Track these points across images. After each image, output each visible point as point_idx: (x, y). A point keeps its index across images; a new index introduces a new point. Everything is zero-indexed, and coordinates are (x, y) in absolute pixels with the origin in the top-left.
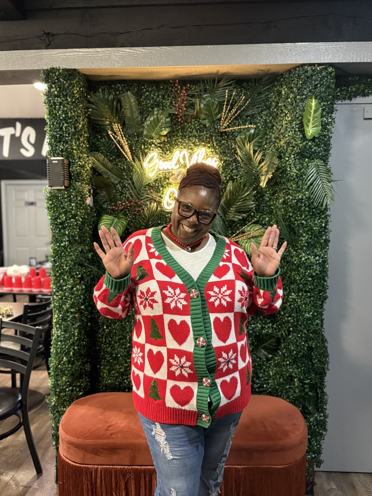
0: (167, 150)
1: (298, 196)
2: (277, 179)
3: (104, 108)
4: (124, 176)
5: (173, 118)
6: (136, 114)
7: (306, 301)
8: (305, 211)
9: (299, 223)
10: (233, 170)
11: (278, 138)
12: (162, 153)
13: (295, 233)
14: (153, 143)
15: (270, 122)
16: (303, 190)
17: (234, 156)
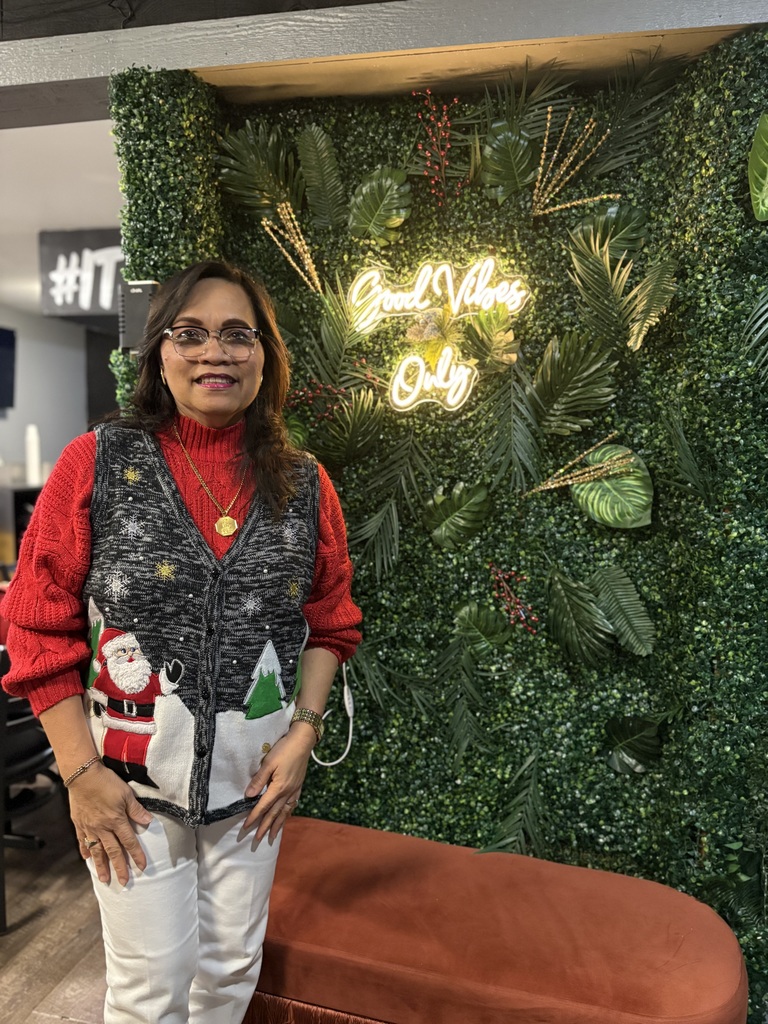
0: (403, 265)
1: (727, 373)
2: (672, 331)
3: (258, 166)
4: (301, 327)
5: (420, 186)
6: (333, 181)
7: (738, 641)
8: (743, 410)
9: (726, 441)
10: (562, 310)
11: (678, 226)
12: (392, 272)
13: (714, 468)
14: (370, 249)
15: (662, 187)
16: (741, 358)
17: (567, 276)
